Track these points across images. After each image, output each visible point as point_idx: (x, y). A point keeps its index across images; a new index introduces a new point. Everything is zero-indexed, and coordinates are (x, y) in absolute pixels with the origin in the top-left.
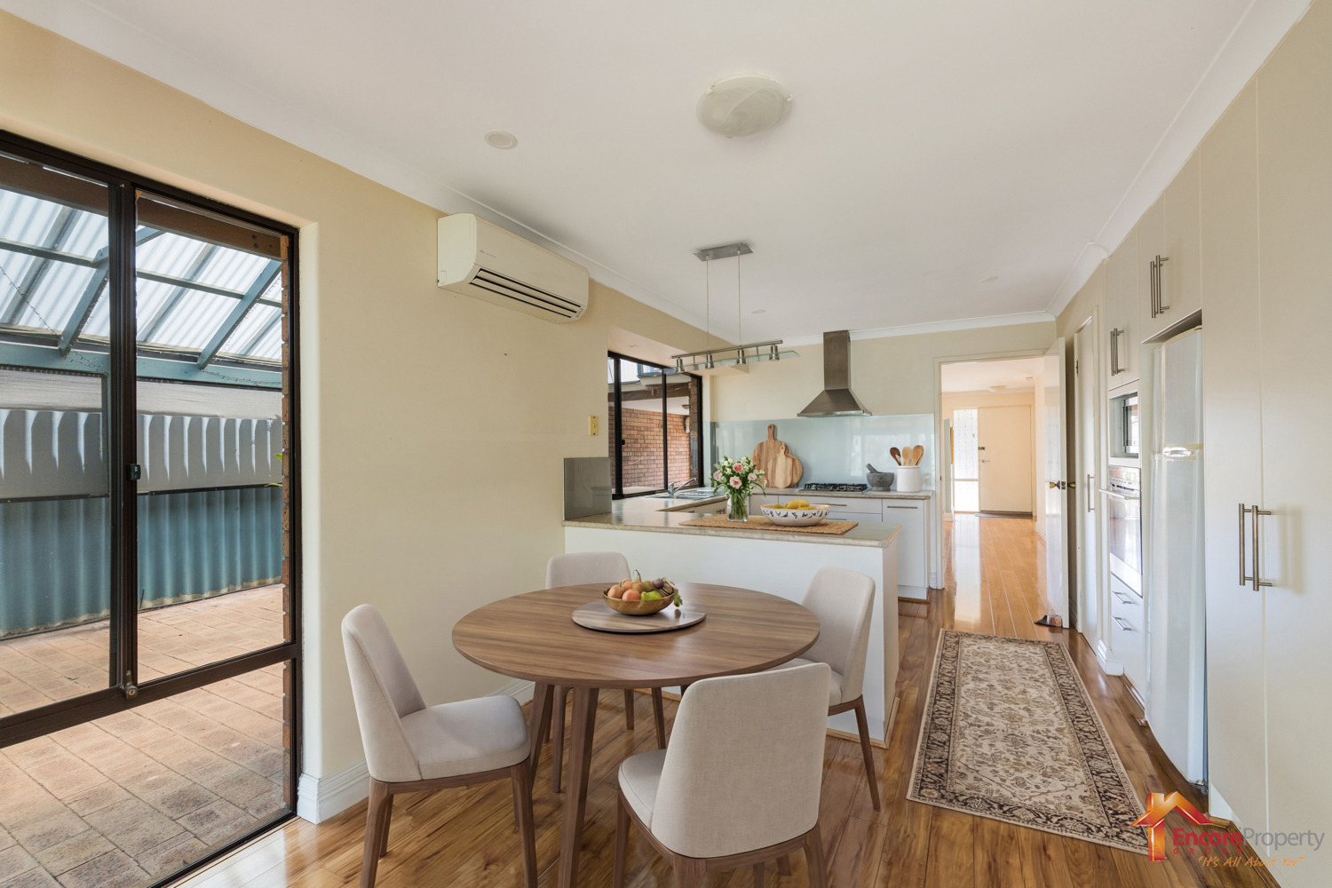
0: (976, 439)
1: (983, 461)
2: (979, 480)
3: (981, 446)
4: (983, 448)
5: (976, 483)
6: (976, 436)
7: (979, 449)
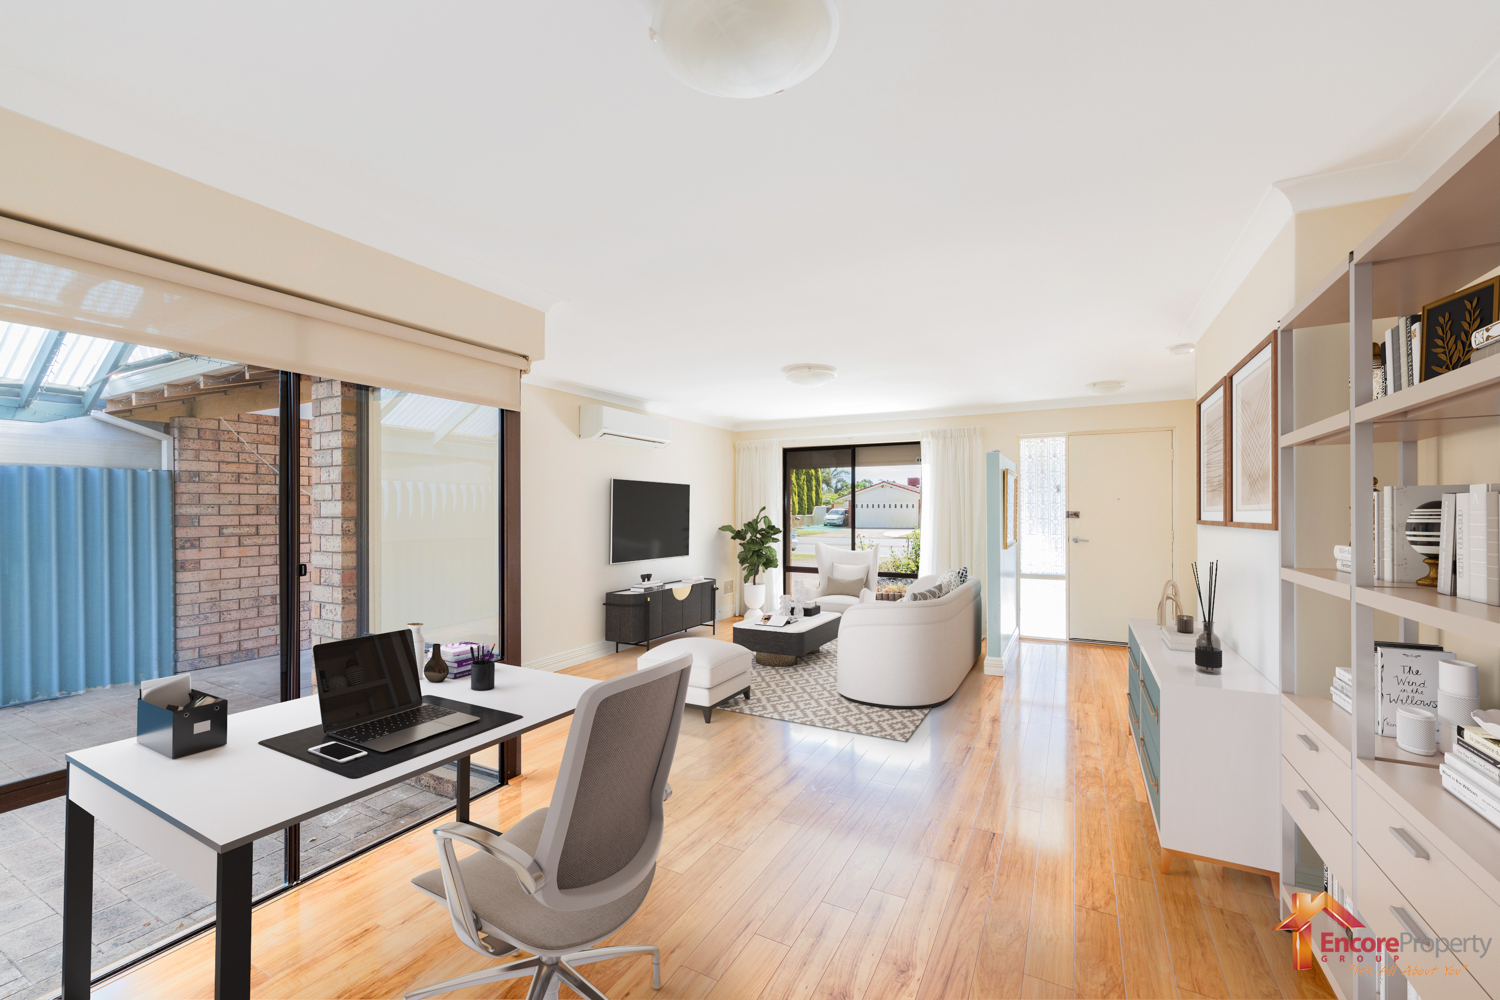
0: (1061, 497)
1: (1076, 541)
2: (1068, 577)
3: (1073, 510)
4: (1076, 515)
5: (1062, 584)
6: (1063, 489)
7: (1069, 515)
